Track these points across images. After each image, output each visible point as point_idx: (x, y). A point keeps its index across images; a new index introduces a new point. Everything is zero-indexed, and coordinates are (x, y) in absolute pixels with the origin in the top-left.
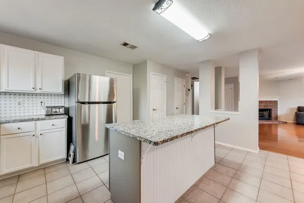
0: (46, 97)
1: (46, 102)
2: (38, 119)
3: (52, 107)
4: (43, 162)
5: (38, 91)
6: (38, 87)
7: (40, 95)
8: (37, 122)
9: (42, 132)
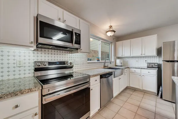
0: (148, 58)
1: (148, 61)
2: (142, 68)
3: (150, 63)
4: (144, 89)
5: (143, 56)
6: (143, 53)
7: (145, 57)
8: (141, 69)
9: (143, 75)
